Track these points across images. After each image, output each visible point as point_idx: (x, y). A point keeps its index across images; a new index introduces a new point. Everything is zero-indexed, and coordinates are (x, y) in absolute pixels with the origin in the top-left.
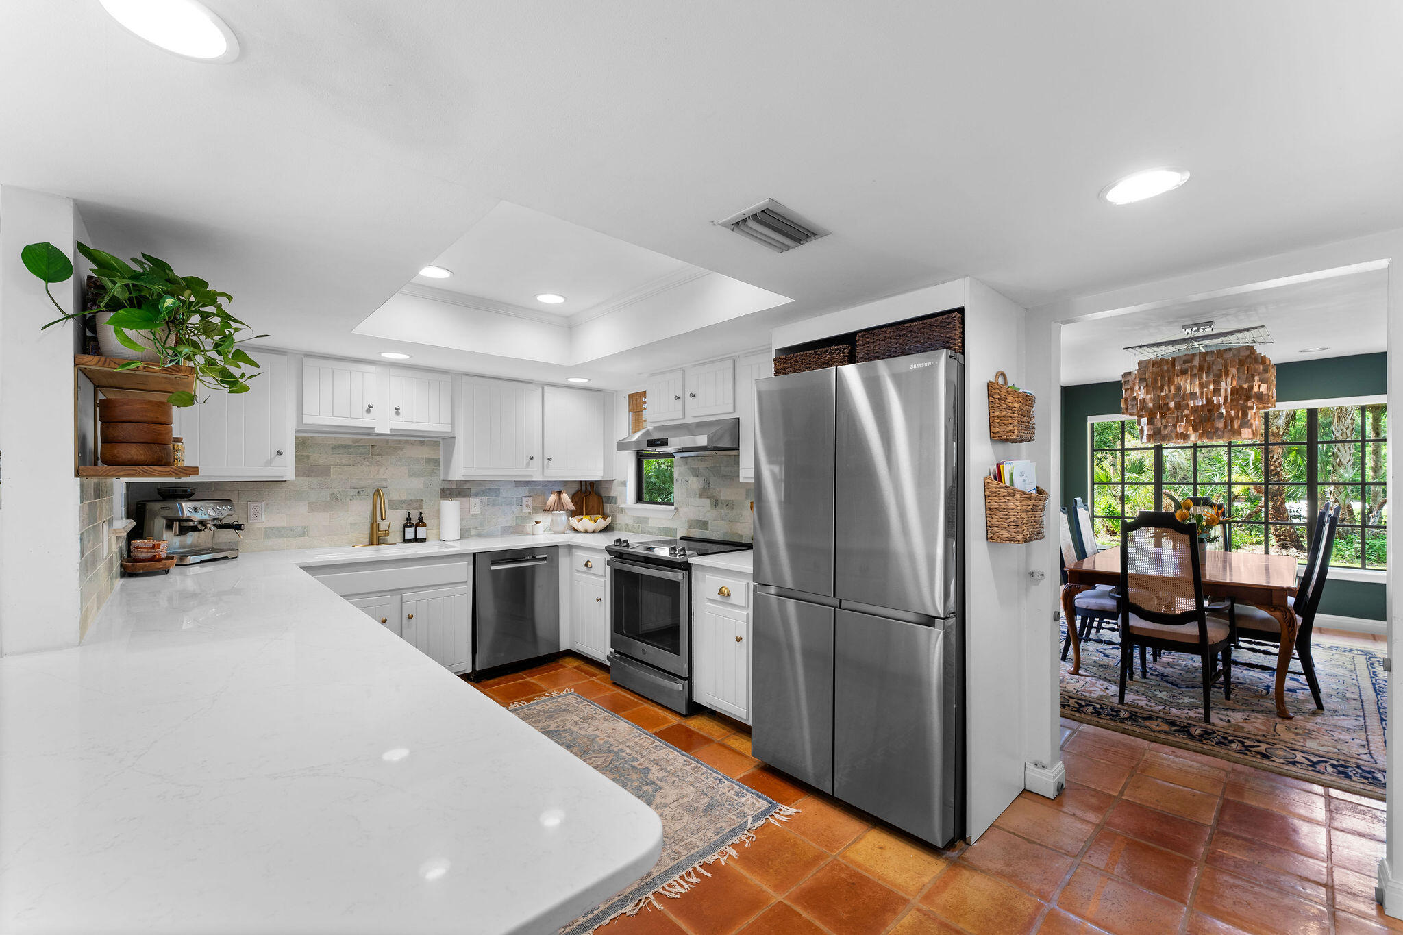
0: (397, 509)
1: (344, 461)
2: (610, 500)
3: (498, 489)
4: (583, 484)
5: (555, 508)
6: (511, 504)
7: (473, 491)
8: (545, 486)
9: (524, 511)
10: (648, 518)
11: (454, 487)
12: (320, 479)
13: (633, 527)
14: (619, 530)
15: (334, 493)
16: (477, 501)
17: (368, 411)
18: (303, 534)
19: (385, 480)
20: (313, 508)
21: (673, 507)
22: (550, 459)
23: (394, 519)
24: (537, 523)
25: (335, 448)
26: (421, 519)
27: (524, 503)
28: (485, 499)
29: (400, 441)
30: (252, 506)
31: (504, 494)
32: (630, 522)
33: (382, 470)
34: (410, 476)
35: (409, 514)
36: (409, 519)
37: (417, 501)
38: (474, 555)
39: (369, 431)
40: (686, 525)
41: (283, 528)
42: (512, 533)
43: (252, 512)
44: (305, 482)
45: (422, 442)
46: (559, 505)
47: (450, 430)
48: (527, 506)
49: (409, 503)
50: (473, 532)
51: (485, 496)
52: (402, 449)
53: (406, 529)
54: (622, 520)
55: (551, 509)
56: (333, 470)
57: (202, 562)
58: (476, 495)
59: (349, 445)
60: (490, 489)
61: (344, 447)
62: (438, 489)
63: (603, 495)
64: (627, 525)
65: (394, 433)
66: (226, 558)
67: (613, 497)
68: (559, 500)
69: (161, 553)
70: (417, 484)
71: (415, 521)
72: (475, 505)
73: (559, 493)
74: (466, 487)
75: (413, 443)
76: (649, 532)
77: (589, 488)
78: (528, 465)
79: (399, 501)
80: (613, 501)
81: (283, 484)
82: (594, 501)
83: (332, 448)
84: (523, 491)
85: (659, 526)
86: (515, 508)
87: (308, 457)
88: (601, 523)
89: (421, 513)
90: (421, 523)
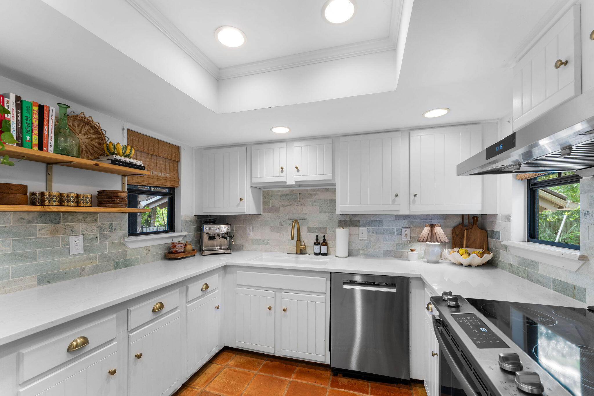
0: (312, 233)
1: (286, 204)
2: (494, 234)
3: (381, 222)
5: (429, 239)
6: (392, 233)
7: (362, 222)
8: (423, 219)
9: (403, 239)
10: (537, 263)
11: (348, 219)
12: (274, 214)
13: (518, 269)
14: (503, 269)
15: (281, 222)
16: (364, 229)
17: (282, 172)
18: (267, 244)
19: (306, 214)
20: (272, 229)
21: (577, 253)
22: (415, 195)
23: (309, 239)
24: (412, 250)
25: (282, 196)
26: (324, 240)
27: (403, 233)
28: (370, 228)
29: (314, 190)
30: (248, 227)
31: (385, 225)
32: (514, 262)
33: (305, 208)
34: (320, 212)
35: (317, 236)
36: (317, 240)
37: (324, 228)
38: (331, 272)
39: (283, 185)
41: (260, 240)
42: (392, 256)
43: (248, 230)
44: (267, 216)
45: (327, 189)
46: (432, 237)
47: (331, 178)
48: (406, 235)
49: (320, 229)
50: (361, 252)
51: (371, 226)
52: (315, 194)
53: (315, 246)
55: (425, 240)
56: (281, 208)
57: (211, 254)
58: (364, 226)
59: (288, 194)
60: (374, 221)
61: (286, 195)
62: (337, 221)
63: (488, 229)
64: (511, 265)
66: (224, 253)
67: (497, 232)
68: (432, 232)
69: (178, 250)
70: (324, 217)
71: (321, 241)
72: (362, 233)
73: (432, 226)
74: (356, 219)
75: (322, 191)
76: (538, 280)
77: (472, 221)
78: (394, 202)
79: (314, 227)
80: (497, 236)
81: (260, 216)
82: (476, 234)
83: (280, 196)
86: (395, 236)
87: (270, 202)
89: (324, 236)
90: (325, 243)
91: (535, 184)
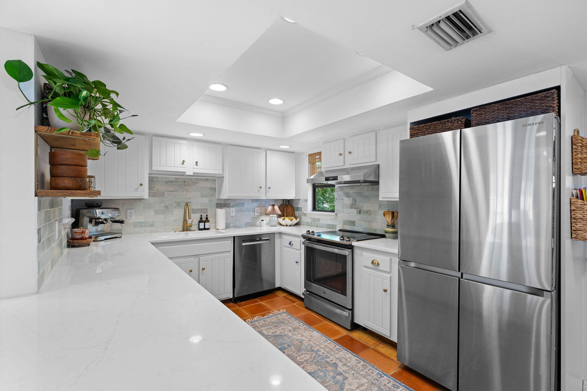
0: (196, 213)
1: (171, 189)
2: (298, 209)
3: (243, 203)
4: (284, 201)
5: (272, 213)
6: (249, 211)
7: (232, 204)
8: (266, 202)
9: (256, 215)
10: (320, 219)
11: (223, 202)
12: (159, 198)
13: (311, 223)
14: (303, 225)
15: (166, 205)
16: (233, 209)
17: (183, 164)
18: (152, 226)
19: (190, 198)
20: (156, 212)
21: (334, 214)
22: (269, 188)
23: (195, 218)
24: (262, 221)
25: (167, 182)
26: (207, 218)
27: (256, 211)
28: (237, 208)
29: (197, 179)
30: (128, 211)
31: (247, 206)
32: (309, 221)
33: (189, 193)
34: (202, 197)
35: (201, 216)
36: (201, 218)
37: (205, 209)
38: (234, 237)
39: (183, 174)
40: (342, 223)
41: (143, 222)
42: (250, 226)
43: (128, 214)
44: (153, 199)
45: (207, 180)
46: (273, 212)
47: (221, 173)
48: (257, 212)
49: (202, 210)
50: (231, 225)
51: (237, 207)
52: (198, 183)
53: (200, 223)
54: (304, 219)
55: (270, 214)
56: (166, 193)
57: (105, 239)
58: (233, 207)
59: (173, 181)
60: (239, 203)
61: (171, 182)
62: (215, 203)
63: (294, 206)
64: (308, 222)
65: (195, 175)
66: (116, 237)
67: (300, 208)
68: (273, 209)
69: (86, 235)
70: (205, 200)
71: (204, 219)
72: (233, 211)
73: (273, 205)
74: (228, 202)
75: (203, 180)
76: (320, 226)
77: (287, 203)
78: (259, 191)
79: (197, 209)
80: (300, 210)
81: (143, 200)
82: (289, 210)
83: (165, 183)
84: (255, 204)
85: (326, 223)
86: (251, 213)
87: (154, 187)
88: (295, 221)
89: (207, 215)
90: (207, 220)
91: (315, 186)
